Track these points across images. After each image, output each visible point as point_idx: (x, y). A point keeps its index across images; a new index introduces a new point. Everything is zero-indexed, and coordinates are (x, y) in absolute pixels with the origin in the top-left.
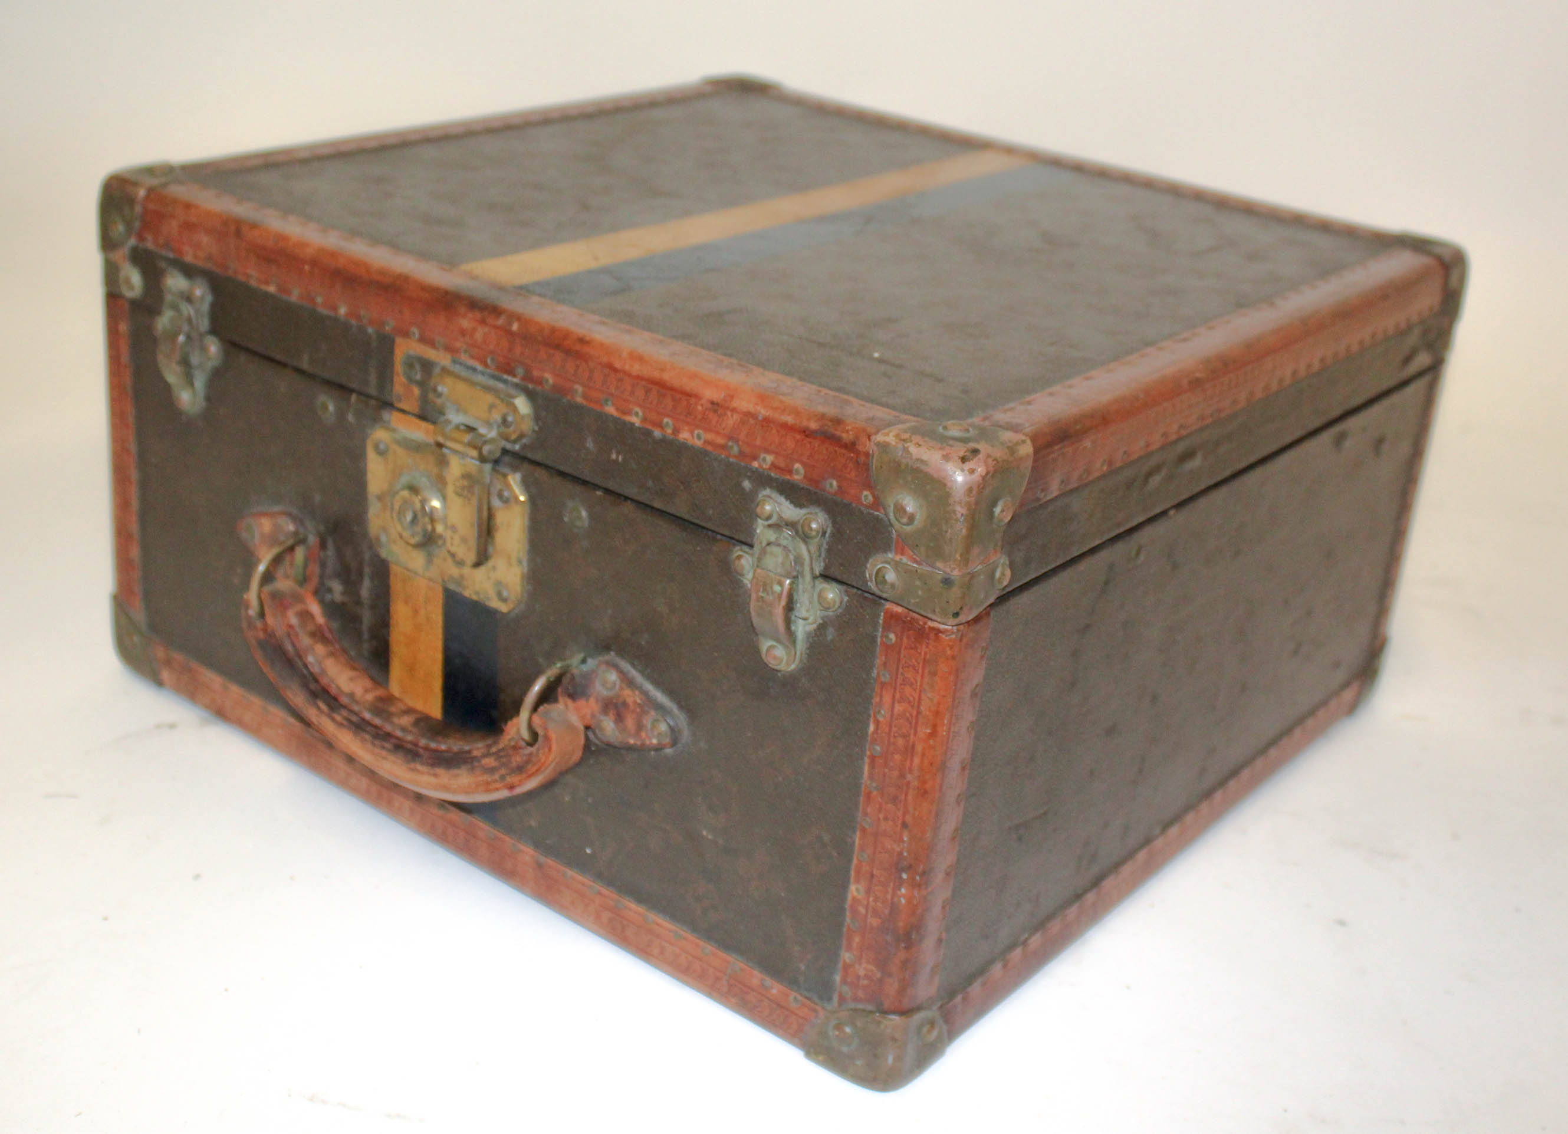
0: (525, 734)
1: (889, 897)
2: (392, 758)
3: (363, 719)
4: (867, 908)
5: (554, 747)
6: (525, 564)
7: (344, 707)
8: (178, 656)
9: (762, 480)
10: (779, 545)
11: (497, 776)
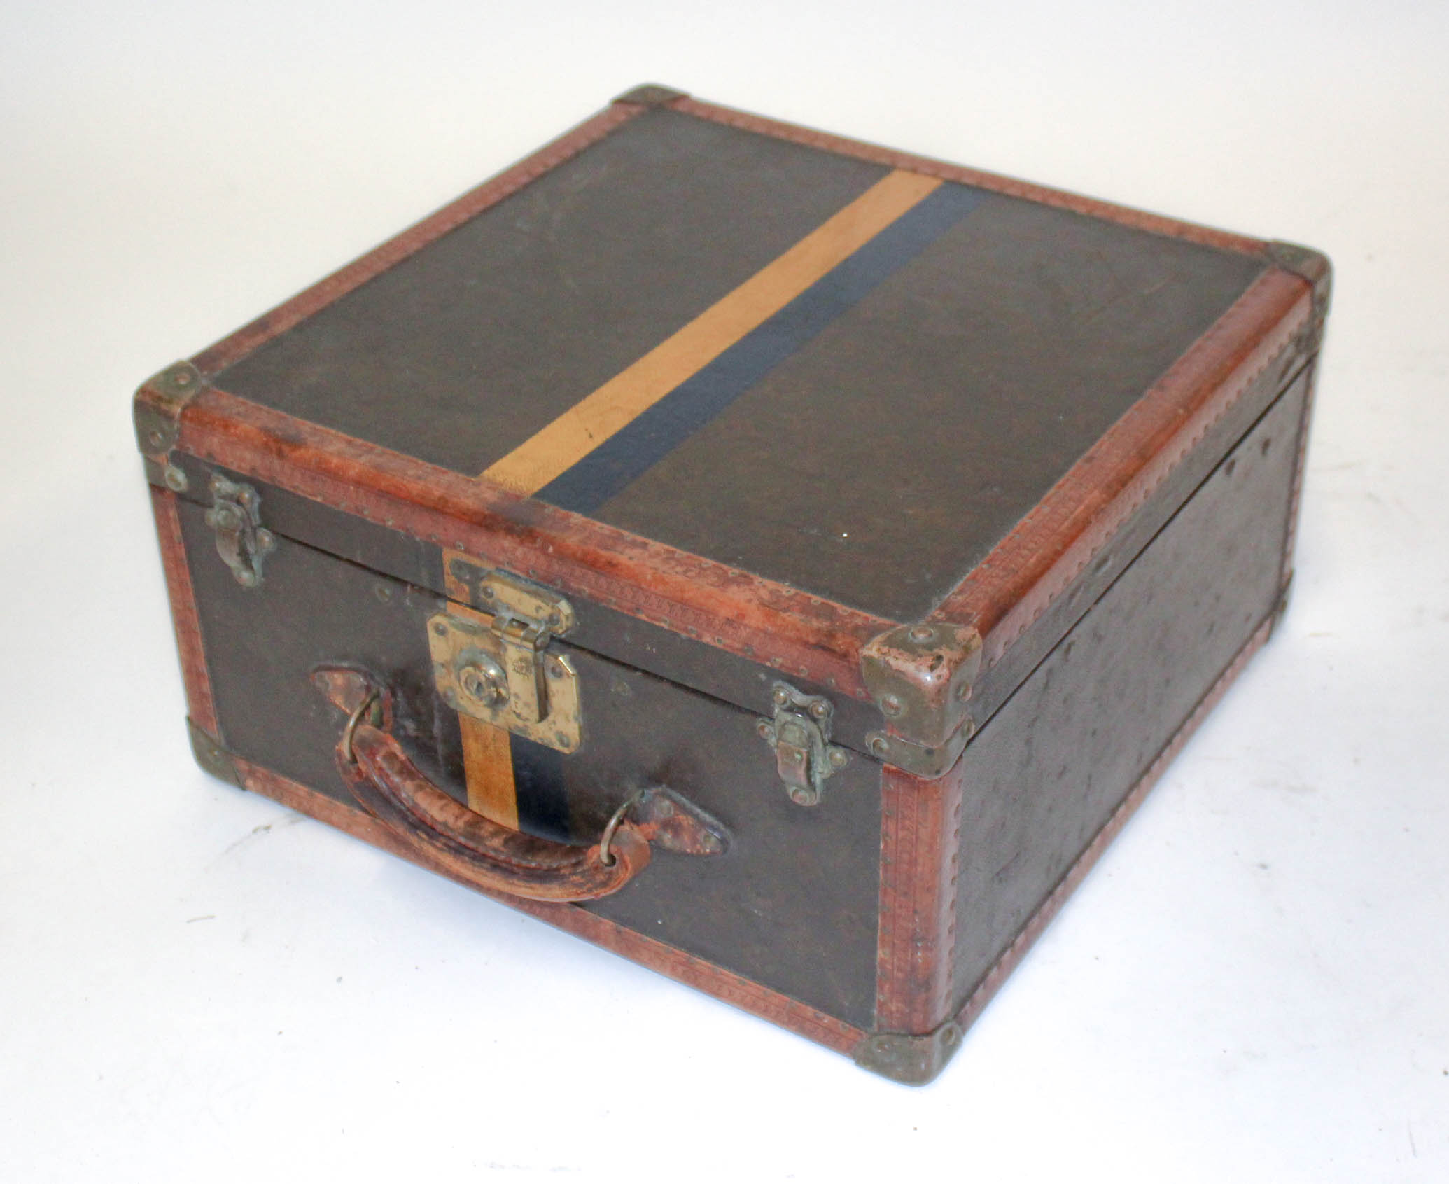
0: (605, 859)
1: (909, 958)
2: (490, 874)
3: (460, 844)
4: (893, 964)
5: (630, 867)
6: (581, 719)
7: (442, 834)
8: (261, 771)
9: (773, 673)
10: (795, 724)
11: (585, 889)
